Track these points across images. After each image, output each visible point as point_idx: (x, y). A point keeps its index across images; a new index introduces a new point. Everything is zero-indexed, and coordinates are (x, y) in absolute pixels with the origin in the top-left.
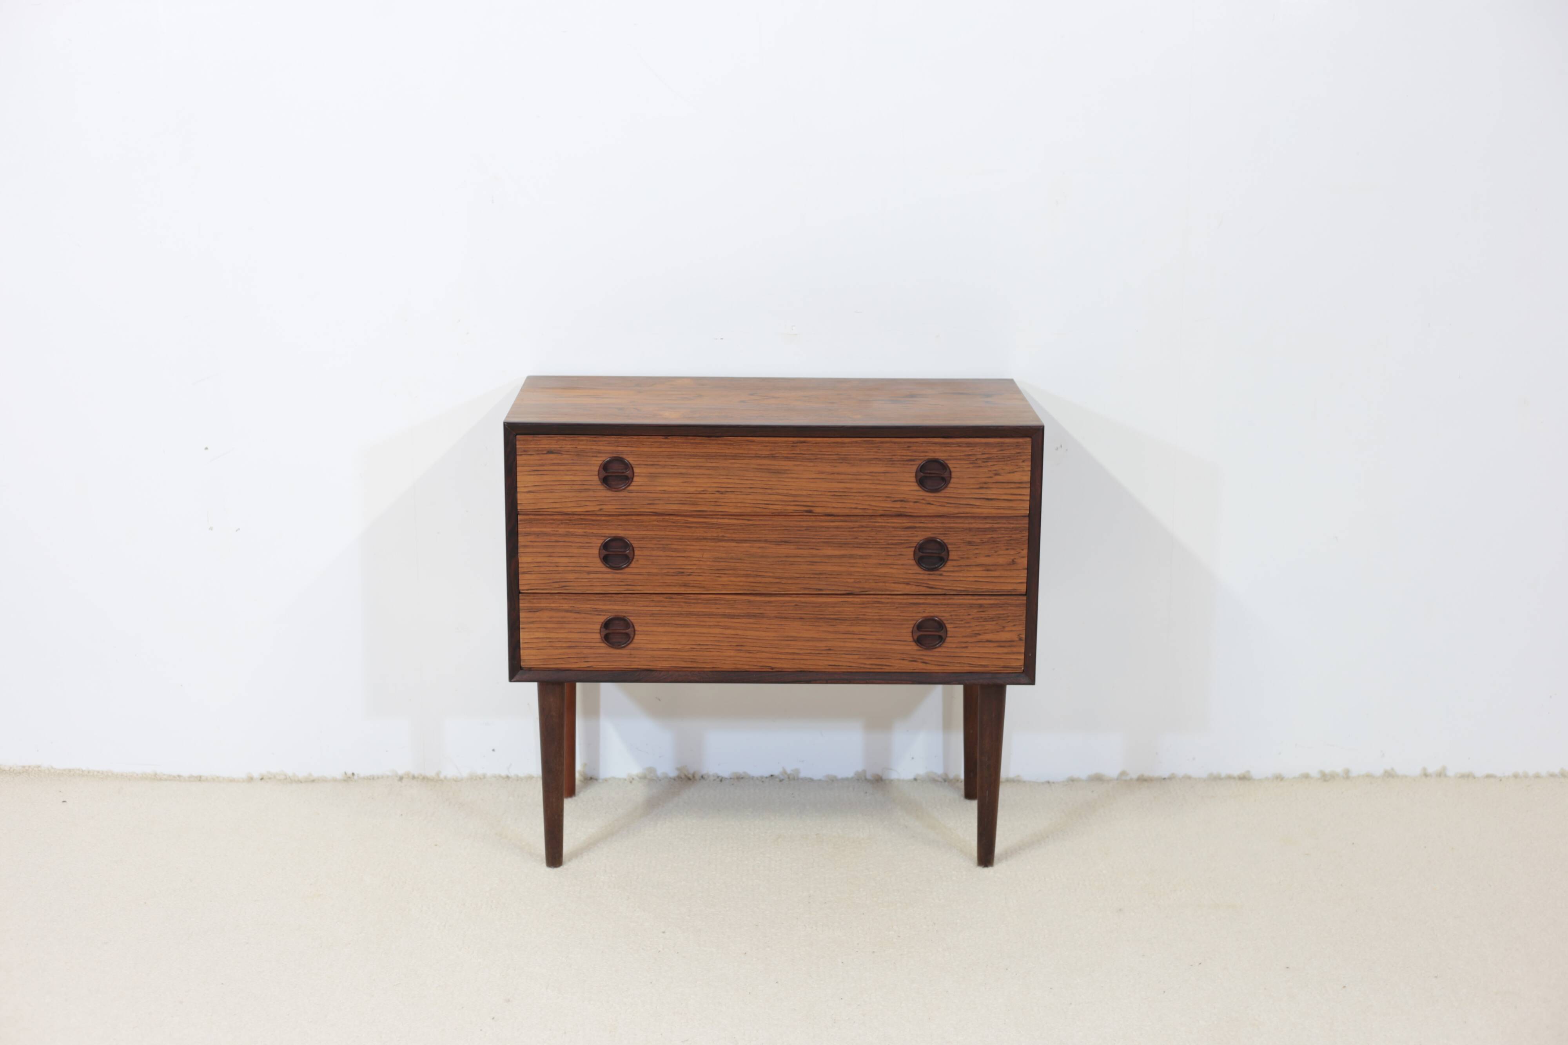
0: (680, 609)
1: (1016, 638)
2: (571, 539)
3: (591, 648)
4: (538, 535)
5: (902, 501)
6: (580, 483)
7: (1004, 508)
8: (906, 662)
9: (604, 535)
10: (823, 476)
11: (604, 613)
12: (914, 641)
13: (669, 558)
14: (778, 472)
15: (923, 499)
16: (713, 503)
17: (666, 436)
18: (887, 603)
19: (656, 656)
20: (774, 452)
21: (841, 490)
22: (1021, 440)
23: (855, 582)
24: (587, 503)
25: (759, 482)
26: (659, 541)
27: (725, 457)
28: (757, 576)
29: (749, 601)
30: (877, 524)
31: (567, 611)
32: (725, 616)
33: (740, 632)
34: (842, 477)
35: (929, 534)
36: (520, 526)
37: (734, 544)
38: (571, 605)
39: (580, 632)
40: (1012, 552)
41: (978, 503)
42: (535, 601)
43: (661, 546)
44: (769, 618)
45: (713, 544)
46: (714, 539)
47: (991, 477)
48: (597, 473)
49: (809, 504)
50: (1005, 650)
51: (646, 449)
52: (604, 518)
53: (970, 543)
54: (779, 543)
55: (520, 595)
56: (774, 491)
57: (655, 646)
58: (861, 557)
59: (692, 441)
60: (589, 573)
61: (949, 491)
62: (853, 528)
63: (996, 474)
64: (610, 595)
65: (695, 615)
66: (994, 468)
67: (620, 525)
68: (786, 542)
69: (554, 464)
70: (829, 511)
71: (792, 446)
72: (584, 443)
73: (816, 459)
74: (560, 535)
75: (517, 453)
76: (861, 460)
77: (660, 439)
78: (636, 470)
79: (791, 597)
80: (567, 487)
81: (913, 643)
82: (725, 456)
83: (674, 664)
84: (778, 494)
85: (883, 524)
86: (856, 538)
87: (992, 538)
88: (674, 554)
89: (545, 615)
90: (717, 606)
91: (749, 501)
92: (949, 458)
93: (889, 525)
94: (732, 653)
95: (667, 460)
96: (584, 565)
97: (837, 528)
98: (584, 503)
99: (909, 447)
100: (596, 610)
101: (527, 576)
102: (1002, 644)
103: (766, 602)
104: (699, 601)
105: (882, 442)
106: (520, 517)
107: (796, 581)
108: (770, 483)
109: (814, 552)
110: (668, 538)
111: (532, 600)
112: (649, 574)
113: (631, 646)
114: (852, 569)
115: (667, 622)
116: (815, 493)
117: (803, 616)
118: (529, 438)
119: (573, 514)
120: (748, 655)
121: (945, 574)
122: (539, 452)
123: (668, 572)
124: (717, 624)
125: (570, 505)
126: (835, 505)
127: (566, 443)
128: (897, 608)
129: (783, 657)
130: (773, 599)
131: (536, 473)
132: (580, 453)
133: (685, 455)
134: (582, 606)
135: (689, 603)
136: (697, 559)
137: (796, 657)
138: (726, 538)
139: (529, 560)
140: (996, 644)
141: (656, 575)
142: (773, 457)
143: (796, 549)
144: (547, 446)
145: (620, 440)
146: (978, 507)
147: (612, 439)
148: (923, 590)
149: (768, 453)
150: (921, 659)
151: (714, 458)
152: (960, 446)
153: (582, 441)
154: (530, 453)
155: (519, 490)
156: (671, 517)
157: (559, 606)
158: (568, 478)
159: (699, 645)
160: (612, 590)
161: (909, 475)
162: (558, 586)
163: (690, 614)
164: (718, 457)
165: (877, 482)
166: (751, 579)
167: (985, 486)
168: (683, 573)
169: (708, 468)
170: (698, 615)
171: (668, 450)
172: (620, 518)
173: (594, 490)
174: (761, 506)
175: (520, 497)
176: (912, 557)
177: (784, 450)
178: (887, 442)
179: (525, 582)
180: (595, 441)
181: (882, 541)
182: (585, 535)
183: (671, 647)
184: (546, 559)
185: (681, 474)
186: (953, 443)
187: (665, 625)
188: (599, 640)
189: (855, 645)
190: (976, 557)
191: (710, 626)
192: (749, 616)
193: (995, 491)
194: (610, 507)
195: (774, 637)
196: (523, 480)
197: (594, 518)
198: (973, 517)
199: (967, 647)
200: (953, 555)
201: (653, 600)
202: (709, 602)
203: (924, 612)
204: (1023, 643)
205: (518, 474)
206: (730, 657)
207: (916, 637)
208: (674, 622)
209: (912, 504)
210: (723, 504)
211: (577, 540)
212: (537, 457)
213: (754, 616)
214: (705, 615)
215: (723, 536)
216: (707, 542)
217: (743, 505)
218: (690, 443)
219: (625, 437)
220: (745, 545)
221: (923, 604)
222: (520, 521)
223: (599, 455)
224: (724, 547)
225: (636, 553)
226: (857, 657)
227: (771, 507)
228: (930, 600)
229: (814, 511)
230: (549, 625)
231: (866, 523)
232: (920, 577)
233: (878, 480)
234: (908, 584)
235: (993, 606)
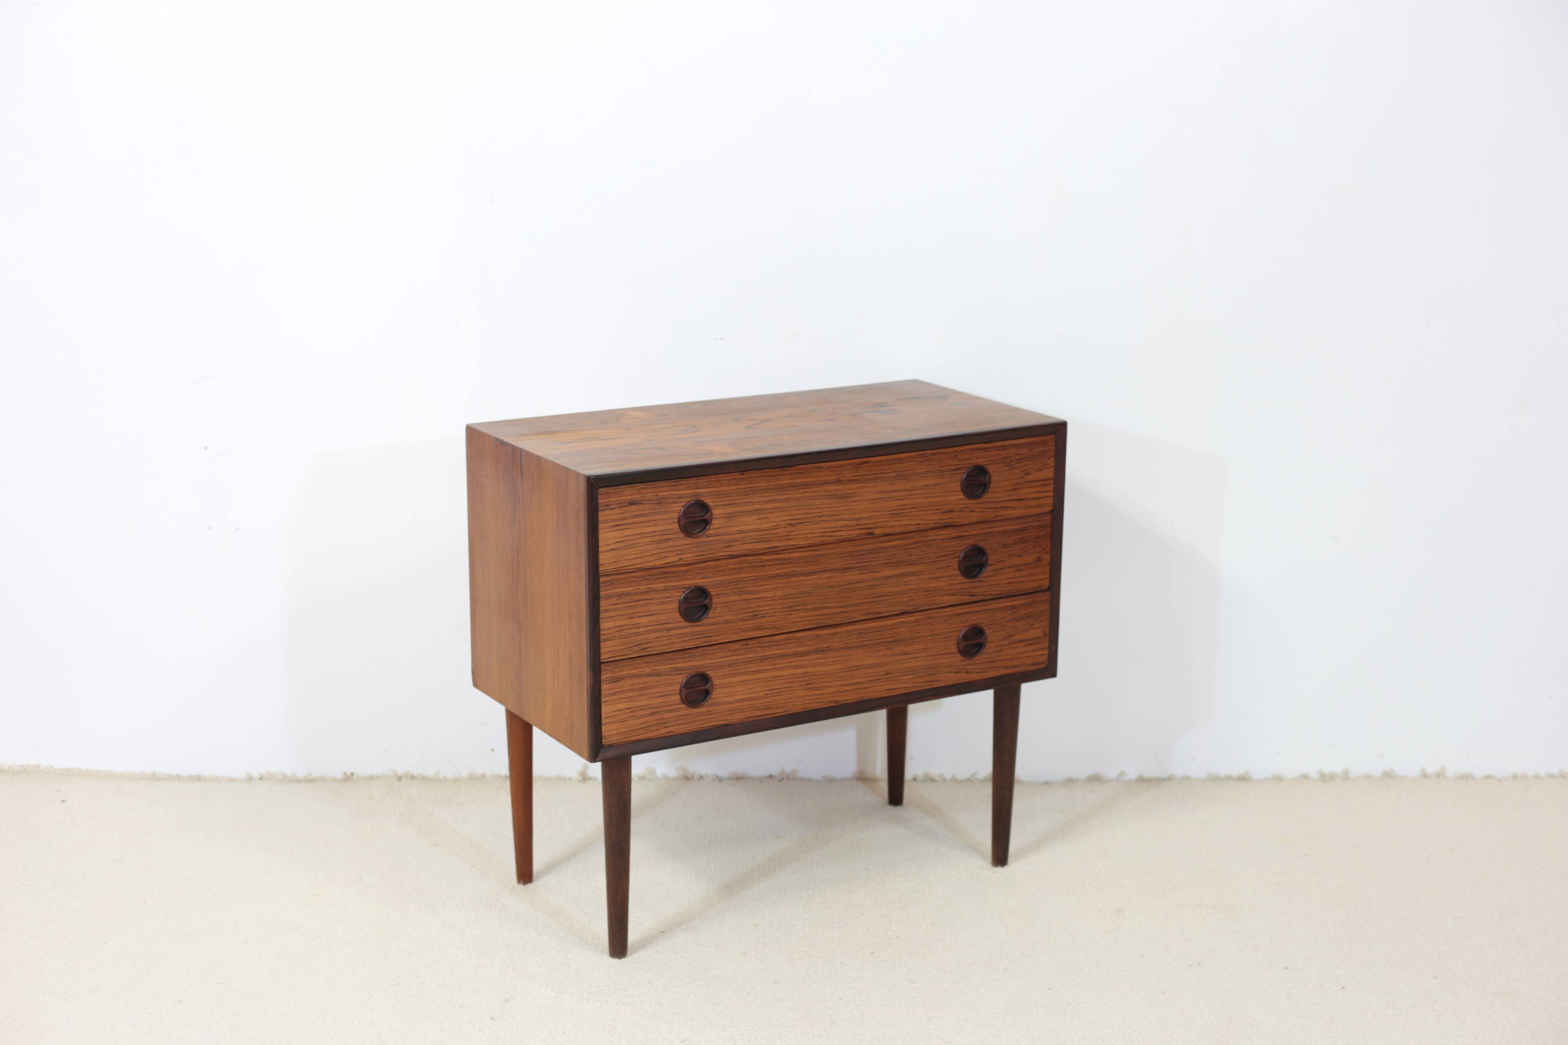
0: (755, 655)
1: (1041, 635)
2: (652, 596)
3: (671, 711)
4: (619, 596)
5: (949, 511)
6: (661, 533)
7: (1033, 507)
8: (952, 674)
9: (683, 587)
10: (883, 495)
11: (684, 672)
12: (960, 652)
13: (744, 602)
14: (843, 497)
15: (967, 508)
16: (786, 538)
17: (742, 472)
18: (937, 617)
19: (732, 709)
20: (840, 477)
21: (898, 508)
22: (1046, 438)
23: (909, 600)
24: (668, 554)
25: (826, 510)
26: (735, 585)
27: (795, 486)
28: (824, 608)
29: (818, 636)
30: (928, 538)
31: (649, 675)
32: (796, 655)
33: (809, 670)
34: (899, 494)
35: (971, 542)
36: (602, 589)
37: (804, 578)
38: (652, 668)
39: (661, 696)
40: (1038, 549)
41: (1011, 504)
42: (616, 670)
43: (737, 590)
44: (835, 650)
45: (784, 580)
46: (786, 575)
47: (1022, 478)
48: (676, 520)
49: (870, 526)
50: (1033, 648)
51: (723, 488)
52: (683, 568)
53: (1005, 546)
54: (844, 570)
55: (602, 665)
56: (840, 517)
57: (731, 699)
58: (915, 574)
59: (767, 474)
60: (669, 630)
61: (988, 496)
62: (908, 545)
63: (1027, 474)
64: (689, 651)
65: (769, 658)
66: (1025, 468)
67: (699, 573)
68: (849, 568)
69: (636, 516)
70: (887, 531)
71: (856, 468)
72: (665, 490)
73: (876, 479)
74: (642, 593)
75: (600, 509)
76: (915, 474)
77: (737, 475)
78: (715, 512)
79: (854, 625)
80: (648, 539)
81: (959, 655)
82: (797, 486)
83: (749, 714)
84: (844, 520)
85: (934, 538)
86: (911, 555)
87: (1023, 537)
88: (749, 597)
89: (626, 684)
90: (789, 646)
91: (817, 531)
92: (989, 463)
93: (938, 537)
94: (802, 693)
95: (743, 497)
96: (664, 622)
97: (894, 547)
98: (664, 555)
99: (956, 456)
100: (676, 669)
101: (609, 643)
102: (1031, 642)
103: (832, 635)
104: (773, 643)
105: (933, 454)
106: (602, 579)
107: (859, 608)
108: (836, 509)
109: (875, 575)
110: (744, 581)
111: (614, 670)
112: (726, 622)
113: (710, 702)
114: (907, 588)
115: (742, 671)
116: (876, 514)
117: (865, 643)
118: (611, 490)
119: (653, 568)
120: (817, 692)
121: (984, 579)
122: (621, 505)
123: (743, 617)
124: (788, 664)
125: (651, 558)
126: (893, 524)
127: (647, 492)
128: (945, 621)
129: (848, 688)
130: (839, 630)
131: (618, 528)
132: (661, 501)
133: (760, 490)
134: (663, 667)
135: (764, 647)
136: (770, 599)
137: (859, 686)
138: (797, 573)
139: (611, 625)
140: (1026, 643)
141: (732, 621)
142: (839, 482)
143: (859, 574)
144: (628, 497)
145: (699, 481)
146: (1012, 508)
147: (692, 481)
148: (967, 599)
149: (835, 478)
150: (964, 669)
151: (787, 489)
152: (998, 450)
153: (663, 487)
154: (612, 507)
155: (601, 549)
156: (747, 558)
157: (641, 671)
158: (649, 529)
159: (773, 689)
160: (689, 646)
161: (955, 484)
162: (638, 649)
163: (764, 659)
164: (790, 488)
165: (929, 495)
166: (819, 612)
167: (1018, 487)
168: (757, 615)
169: (781, 501)
170: (771, 658)
171: (744, 486)
172: (699, 565)
173: (673, 539)
174: (828, 534)
175: (601, 557)
176: (957, 567)
177: (849, 473)
178: (937, 454)
179: (607, 650)
180: (675, 486)
181: (932, 555)
182: (666, 589)
183: (746, 696)
184: (627, 622)
185: (756, 510)
186: (991, 448)
187: (741, 674)
188: (680, 702)
189: (909, 665)
190: (1009, 559)
191: (782, 669)
192: (817, 651)
193: (1026, 491)
194: (689, 556)
195: (840, 669)
196: (606, 537)
197: (674, 569)
198: (1008, 519)
199: (1002, 650)
200: (991, 560)
201: (730, 650)
202: (781, 643)
203: (968, 621)
204: (1047, 639)
205: (600, 531)
206: (800, 697)
207: (961, 648)
208: (749, 670)
209: (958, 513)
210: (794, 537)
211: (657, 596)
212: (619, 511)
213: (822, 650)
214: (777, 657)
215: (794, 571)
216: (780, 579)
217: (813, 535)
218: (766, 476)
219: (704, 478)
220: (813, 577)
221: (967, 613)
222: (602, 583)
223: (679, 500)
224: (795, 582)
225: (715, 600)
226: (911, 677)
227: (837, 534)
228: (973, 608)
229: (875, 533)
230: (630, 694)
231: (919, 539)
232: (964, 586)
233: (929, 493)
234: (953, 595)
235: (1024, 605)
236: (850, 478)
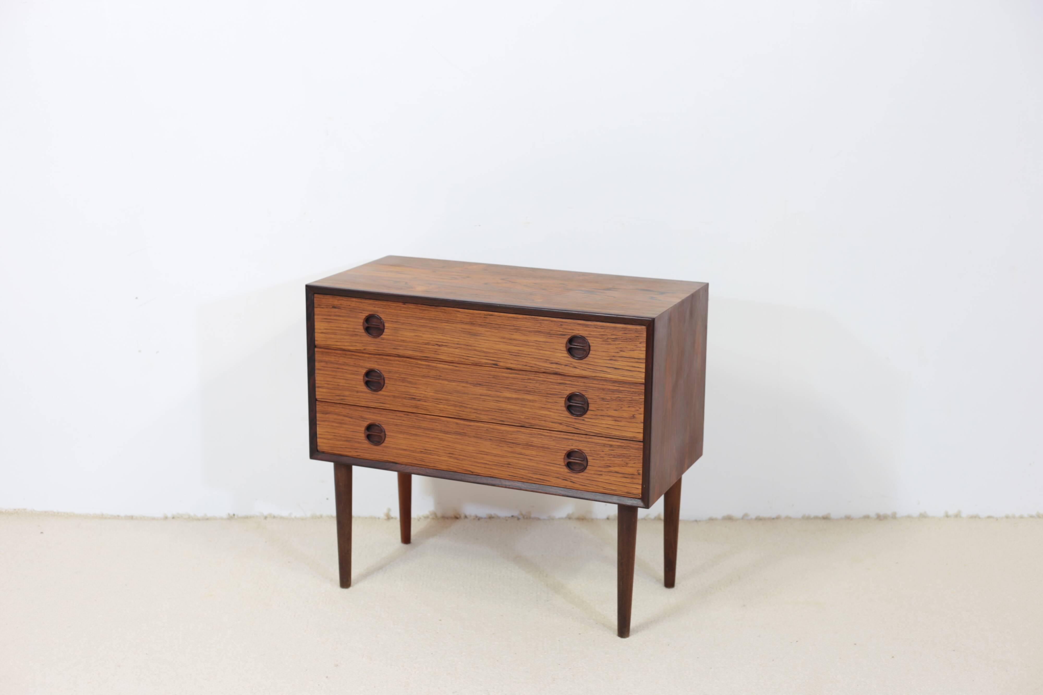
0: (412, 424)
1: (635, 472)
2: (345, 367)
3: (360, 443)
4: (325, 362)
5: (556, 363)
6: (352, 330)
7: (626, 376)
8: (560, 480)
9: (367, 367)
10: (504, 340)
11: (365, 420)
12: (565, 465)
13: (407, 387)
14: (474, 334)
15: (571, 364)
16: (433, 352)
17: (404, 303)
18: (546, 436)
19: (398, 454)
21: (514, 351)
22: (639, 328)
23: (526, 418)
24: (357, 344)
25: (461, 340)
26: (401, 375)
27: (442, 321)
28: (463, 406)
29: (457, 424)
30: (541, 379)
31: (343, 416)
32: (442, 431)
33: (450, 444)
34: (516, 342)
35: (577, 390)
36: (315, 355)
37: (445, 382)
38: (346, 412)
39: (352, 431)
40: (633, 409)
41: (610, 370)
42: (324, 406)
43: (401, 378)
44: (469, 437)
45: (435, 381)
46: (434, 377)
47: (618, 352)
48: (360, 324)
49: (495, 359)
50: (629, 480)
51: (390, 310)
52: (365, 355)
53: (604, 399)
54: (474, 384)
55: (316, 401)
56: (471, 348)
57: (398, 447)
58: (529, 401)
60: (358, 392)
61: (589, 360)
62: (526, 379)
63: (621, 351)
64: (369, 408)
65: (423, 428)
66: (621, 346)
67: (374, 361)
68: (480, 384)
69: (337, 316)
70: (509, 366)
71: (482, 317)
72: (354, 303)
73: (498, 328)
74: (338, 364)
75: (314, 306)
76: (528, 331)
77: (399, 304)
78: (386, 324)
79: (484, 424)
80: (343, 332)
81: (564, 467)
82: (439, 320)
83: (410, 461)
84: (475, 350)
85: (545, 379)
87: (619, 397)
88: (410, 385)
89: (332, 417)
90: (435, 424)
91: (456, 353)
92: (588, 335)
93: (549, 380)
94: (448, 459)
95: (405, 319)
96: (354, 386)
98: (353, 344)
99: (560, 325)
100: (362, 418)
101: (321, 390)
102: (626, 476)
103: (468, 425)
104: (425, 420)
105: (543, 320)
106: (316, 349)
107: (488, 413)
108: (469, 342)
110: (404, 373)
112: (394, 397)
113: (383, 445)
114: (525, 409)
115: (405, 431)
116: (500, 352)
118: (321, 296)
119: (349, 351)
120: (456, 461)
121: (586, 420)
122: (328, 307)
123: (407, 397)
124: (436, 436)
125: (345, 344)
126: (511, 361)
127: (343, 302)
128: (554, 440)
130: (472, 424)
131: (327, 320)
132: (352, 310)
133: (416, 317)
134: (352, 413)
135: (418, 420)
136: (424, 390)
137: (486, 466)
138: (442, 378)
139: (322, 378)
140: (621, 475)
141: (400, 398)
142: (471, 324)
143: (485, 390)
144: (332, 303)
145: (376, 303)
146: (608, 373)
147: (372, 302)
148: (572, 429)
149: (466, 320)
150: (570, 479)
151: (434, 321)
152: (596, 328)
153: (353, 301)
154: (322, 307)
155: (315, 331)
156: (407, 359)
157: (339, 412)
158: (344, 326)
159: (425, 450)
160: (371, 405)
161: (563, 345)
162: (340, 399)
163: (418, 428)
164: (436, 321)
166: (458, 408)
167: (614, 358)
168: (416, 398)
169: (429, 327)
171: (404, 312)
172: (376, 356)
173: (359, 335)
174: (465, 357)
175: (316, 335)
176: (565, 405)
177: (478, 320)
178: (546, 320)
179: (319, 393)
180: (360, 302)
181: (543, 391)
182: (354, 366)
183: (407, 449)
184: (331, 379)
185: (411, 329)
186: (592, 326)
187: (404, 433)
188: (363, 438)
189: (524, 463)
190: (609, 410)
191: (432, 438)
192: (457, 434)
193: (619, 363)
194: (369, 348)
195: (472, 450)
196: (319, 324)
197: (359, 354)
198: (607, 381)
199: (601, 475)
200: (591, 406)
201: (395, 415)
202: (431, 421)
203: (571, 445)
204: (640, 477)
205: (315, 320)
206: (445, 461)
207: (566, 463)
208: (410, 432)
209: (563, 366)
210: (438, 353)
211: (350, 368)
212: (327, 310)
213: (460, 434)
214: (428, 429)
215: (440, 376)
216: (430, 379)
217: (451, 355)
218: (419, 309)
219: (378, 301)
220: (454, 384)
221: (570, 439)
222: (316, 352)
223: (363, 312)
224: (440, 384)
225: (385, 381)
226: (526, 472)
227: (469, 358)
228: (575, 437)
229: (499, 365)
230: (334, 425)
231: (533, 377)
232: (569, 420)
233: (540, 347)
234: (561, 424)
235: (619, 446)
236: (479, 323)
